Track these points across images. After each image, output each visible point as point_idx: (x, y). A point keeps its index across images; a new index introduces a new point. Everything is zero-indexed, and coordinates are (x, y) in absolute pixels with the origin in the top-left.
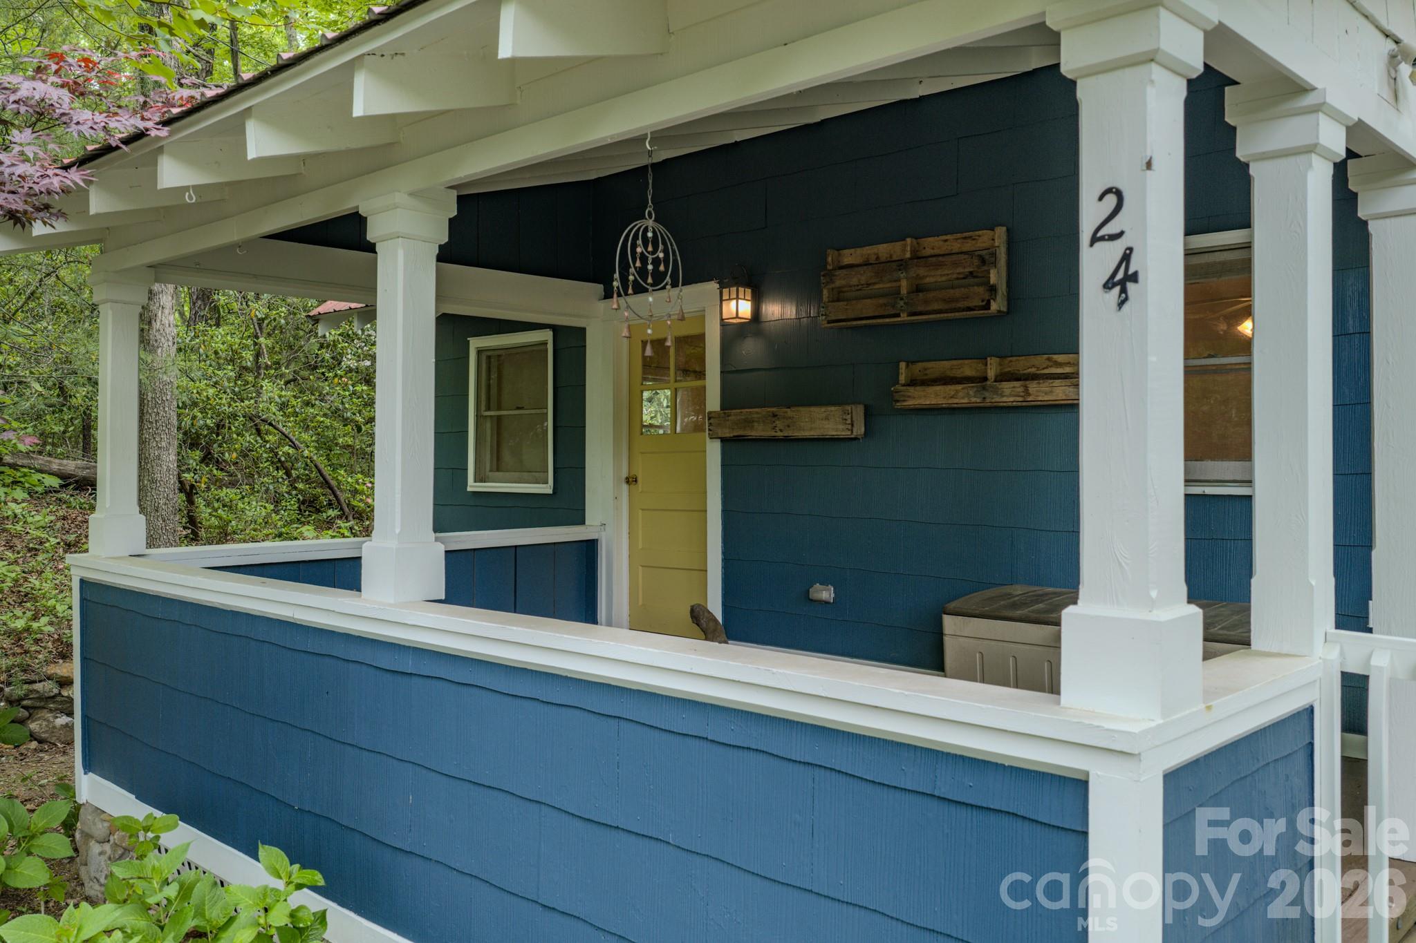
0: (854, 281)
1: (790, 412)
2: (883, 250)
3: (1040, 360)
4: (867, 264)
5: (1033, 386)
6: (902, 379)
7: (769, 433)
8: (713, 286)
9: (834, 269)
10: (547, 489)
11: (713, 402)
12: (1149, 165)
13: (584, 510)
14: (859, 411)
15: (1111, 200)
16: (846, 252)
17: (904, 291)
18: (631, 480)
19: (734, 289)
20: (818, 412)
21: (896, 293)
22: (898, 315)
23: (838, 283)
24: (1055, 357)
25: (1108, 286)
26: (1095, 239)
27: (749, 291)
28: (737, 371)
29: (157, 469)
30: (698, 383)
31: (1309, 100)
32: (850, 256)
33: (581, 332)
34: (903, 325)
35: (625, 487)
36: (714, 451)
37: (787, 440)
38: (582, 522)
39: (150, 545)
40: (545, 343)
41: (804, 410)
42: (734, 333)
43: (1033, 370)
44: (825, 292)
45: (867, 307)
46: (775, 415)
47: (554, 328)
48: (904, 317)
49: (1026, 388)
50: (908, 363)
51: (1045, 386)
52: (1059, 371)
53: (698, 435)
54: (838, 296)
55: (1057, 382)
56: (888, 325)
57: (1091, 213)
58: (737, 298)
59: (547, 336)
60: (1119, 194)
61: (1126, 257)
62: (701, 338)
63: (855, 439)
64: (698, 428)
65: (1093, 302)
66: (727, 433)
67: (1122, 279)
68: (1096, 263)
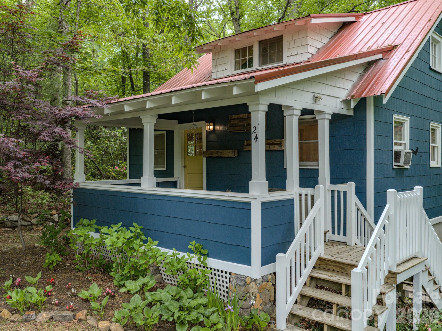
0: (235, 123)
1: (221, 151)
2: (241, 116)
3: (273, 141)
4: (237, 119)
5: (271, 146)
6: (245, 144)
7: (217, 156)
8: (204, 122)
9: (231, 120)
10: (165, 169)
11: (204, 149)
12: (259, 124)
13: (174, 174)
14: (236, 151)
15: (255, 128)
16: (233, 116)
17: (245, 125)
18: (185, 167)
19: (209, 123)
20: (227, 151)
21: (244, 125)
22: (244, 130)
23: (232, 123)
24: (276, 140)
25: (255, 139)
26: (253, 133)
27: (212, 124)
28: (210, 142)
29: (67, 164)
30: (201, 144)
31: (292, 108)
32: (234, 117)
33: (173, 132)
34: (245, 132)
35: (183, 168)
36: (204, 159)
37: (221, 157)
38: (173, 177)
39: (86, 180)
40: (164, 134)
41: (224, 151)
42: (209, 133)
43: (272, 143)
44: (229, 125)
45: (238, 128)
46: (218, 152)
47: (167, 131)
48: (245, 131)
49: (270, 146)
50: (246, 141)
51: (273, 146)
52: (277, 143)
53: (201, 156)
54: (232, 126)
55: (276, 145)
56: (242, 132)
57: (253, 129)
58: (210, 125)
59: (165, 132)
60: (256, 127)
61: (256, 136)
62: (202, 133)
63: (236, 157)
64: (201, 154)
65: (253, 141)
66: (207, 156)
67: (256, 138)
68: (253, 136)
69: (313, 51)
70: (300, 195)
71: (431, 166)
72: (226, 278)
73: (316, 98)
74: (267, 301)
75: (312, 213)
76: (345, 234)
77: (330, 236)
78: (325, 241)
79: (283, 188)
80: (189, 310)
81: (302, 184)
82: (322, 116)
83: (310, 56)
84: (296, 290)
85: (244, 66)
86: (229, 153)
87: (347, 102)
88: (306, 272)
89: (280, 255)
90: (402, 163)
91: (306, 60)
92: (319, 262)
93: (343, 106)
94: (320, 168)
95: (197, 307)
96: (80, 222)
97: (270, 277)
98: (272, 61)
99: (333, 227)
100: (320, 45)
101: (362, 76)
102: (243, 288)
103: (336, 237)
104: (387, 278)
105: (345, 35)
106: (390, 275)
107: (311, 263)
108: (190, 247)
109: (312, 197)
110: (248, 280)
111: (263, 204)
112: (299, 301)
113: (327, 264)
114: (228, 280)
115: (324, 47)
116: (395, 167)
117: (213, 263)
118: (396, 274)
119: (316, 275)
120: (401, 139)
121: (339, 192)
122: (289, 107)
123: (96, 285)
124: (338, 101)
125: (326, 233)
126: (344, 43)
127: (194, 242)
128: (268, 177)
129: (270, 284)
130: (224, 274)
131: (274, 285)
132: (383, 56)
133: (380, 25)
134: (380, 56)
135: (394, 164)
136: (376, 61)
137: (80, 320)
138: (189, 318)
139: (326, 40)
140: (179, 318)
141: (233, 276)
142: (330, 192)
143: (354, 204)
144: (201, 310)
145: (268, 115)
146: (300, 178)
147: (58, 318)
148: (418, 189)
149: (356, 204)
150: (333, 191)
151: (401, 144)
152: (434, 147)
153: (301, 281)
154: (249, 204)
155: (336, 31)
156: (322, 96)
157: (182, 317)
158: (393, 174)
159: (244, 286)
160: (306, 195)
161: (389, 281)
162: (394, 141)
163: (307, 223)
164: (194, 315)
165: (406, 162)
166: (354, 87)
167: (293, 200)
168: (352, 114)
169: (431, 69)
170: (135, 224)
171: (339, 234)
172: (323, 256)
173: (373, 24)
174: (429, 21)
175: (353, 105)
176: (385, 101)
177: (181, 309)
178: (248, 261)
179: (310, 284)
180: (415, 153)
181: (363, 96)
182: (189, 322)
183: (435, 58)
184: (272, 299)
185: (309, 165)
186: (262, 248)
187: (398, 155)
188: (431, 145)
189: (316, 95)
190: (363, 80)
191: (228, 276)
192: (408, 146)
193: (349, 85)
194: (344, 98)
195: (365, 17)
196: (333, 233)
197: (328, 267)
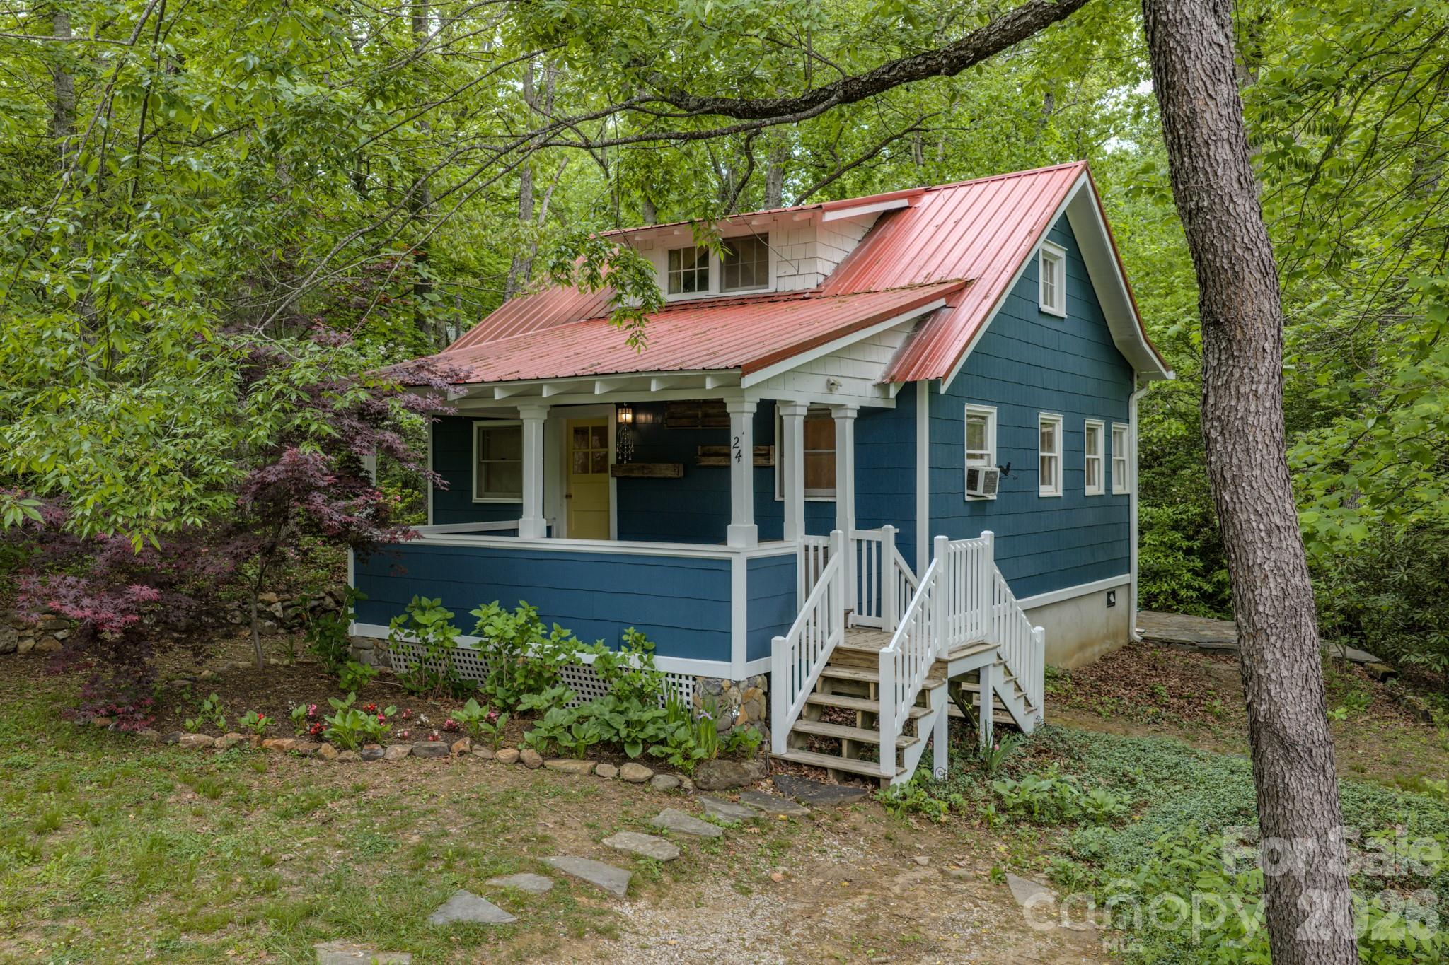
0: (677, 410)
1: (650, 466)
6: (699, 453)
7: (641, 475)
8: (613, 406)
9: (670, 404)
11: (613, 459)
12: (743, 434)
14: (681, 467)
15: (736, 439)
17: (701, 417)
18: (569, 496)
19: (624, 409)
20: (663, 466)
21: (696, 416)
22: (697, 426)
23: (671, 410)
26: (734, 447)
27: (630, 410)
30: (605, 450)
31: (794, 403)
34: (699, 430)
35: (565, 500)
36: (613, 483)
37: (648, 478)
41: (657, 465)
44: (666, 413)
45: (684, 421)
46: (643, 467)
48: (700, 427)
50: (702, 446)
53: (606, 475)
54: (672, 416)
56: (693, 430)
57: (733, 442)
58: (624, 413)
61: (739, 452)
62: (607, 428)
63: (680, 478)
64: (605, 471)
65: (734, 460)
66: (621, 475)
67: (739, 456)
68: (734, 452)
69: (828, 269)
70: (807, 548)
71: (1041, 495)
72: (687, 686)
73: (831, 386)
74: (756, 717)
75: (824, 576)
76: (879, 614)
77: (854, 618)
78: (846, 627)
79: (780, 537)
80: (642, 725)
81: (810, 530)
82: (841, 413)
83: (821, 279)
84: (802, 696)
85: (688, 287)
86: (666, 471)
87: (883, 387)
88: (817, 669)
89: (777, 639)
90: (980, 491)
91: (814, 287)
92: (836, 656)
93: (877, 393)
94: (838, 500)
95: (654, 720)
96: (414, 603)
97: (759, 680)
98: (748, 282)
99: (860, 604)
100: (839, 257)
101: (910, 339)
102: (717, 699)
103: (865, 620)
104: (933, 669)
105: (888, 236)
106: (939, 665)
107: (824, 655)
108: (625, 637)
109: (825, 548)
110: (725, 684)
111: (750, 562)
112: (805, 714)
113: (848, 658)
114: (690, 690)
115: (848, 260)
116: (968, 498)
117: (664, 663)
118: (946, 662)
119: (832, 672)
120: (981, 448)
121: (869, 542)
122: (788, 403)
123: (475, 702)
124: (869, 384)
125: (847, 613)
126: (884, 257)
127: (631, 630)
128: (758, 519)
129: (760, 691)
130: (683, 681)
131: (767, 695)
132: (948, 302)
133: (950, 224)
134: (942, 302)
135: (967, 492)
136: (935, 312)
137: (462, 753)
138: (642, 736)
139: (851, 246)
140: (628, 736)
141: (699, 680)
142: (855, 544)
143: (892, 562)
144: (660, 724)
145: (757, 419)
146: (806, 519)
147: (423, 752)
148: (987, 535)
149: (896, 563)
150: (859, 542)
151: (982, 456)
152: (1050, 458)
153: (809, 682)
154: (729, 562)
155: (871, 226)
156: (841, 381)
157: (633, 735)
158: (966, 511)
159: (719, 694)
160: (816, 549)
161: (937, 674)
162: (967, 451)
163: (816, 591)
164: (650, 730)
165: (988, 489)
166: (897, 359)
167: (795, 556)
168: (894, 406)
169: (1040, 312)
170: (522, 603)
171: (869, 614)
172: (842, 644)
173: (938, 221)
174: (1031, 232)
175: (893, 392)
176: (943, 390)
177: (628, 724)
178: (724, 654)
179: (822, 689)
180: (1005, 471)
181: (909, 379)
182: (644, 741)
183: (1052, 288)
184: (763, 715)
185: (821, 496)
186: (748, 632)
187: (973, 474)
188: (1041, 454)
189: (832, 380)
190: (911, 348)
191: (691, 682)
192: (994, 460)
193: (887, 356)
194: (879, 380)
195: (927, 199)
196: (860, 613)
197: (850, 661)
